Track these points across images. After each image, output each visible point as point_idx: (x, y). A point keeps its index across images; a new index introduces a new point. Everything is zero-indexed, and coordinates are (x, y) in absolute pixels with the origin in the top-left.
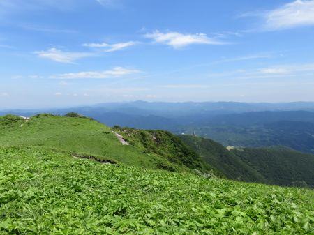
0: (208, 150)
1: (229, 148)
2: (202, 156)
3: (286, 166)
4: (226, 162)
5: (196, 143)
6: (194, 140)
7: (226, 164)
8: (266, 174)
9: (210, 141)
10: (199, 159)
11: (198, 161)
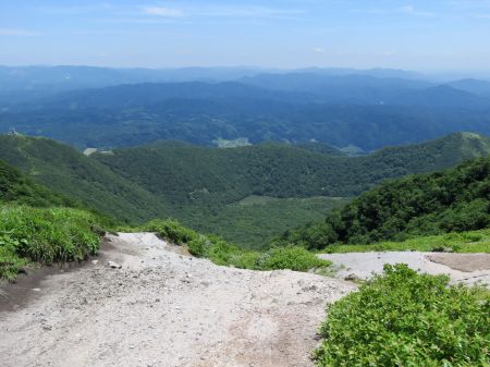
0: (47, 160)
1: (88, 152)
2: (35, 173)
3: (180, 170)
4: (84, 178)
5: (19, 149)
6: (15, 145)
7: (84, 181)
8: (153, 188)
9: (50, 142)
10: (23, 179)
11: (21, 183)
